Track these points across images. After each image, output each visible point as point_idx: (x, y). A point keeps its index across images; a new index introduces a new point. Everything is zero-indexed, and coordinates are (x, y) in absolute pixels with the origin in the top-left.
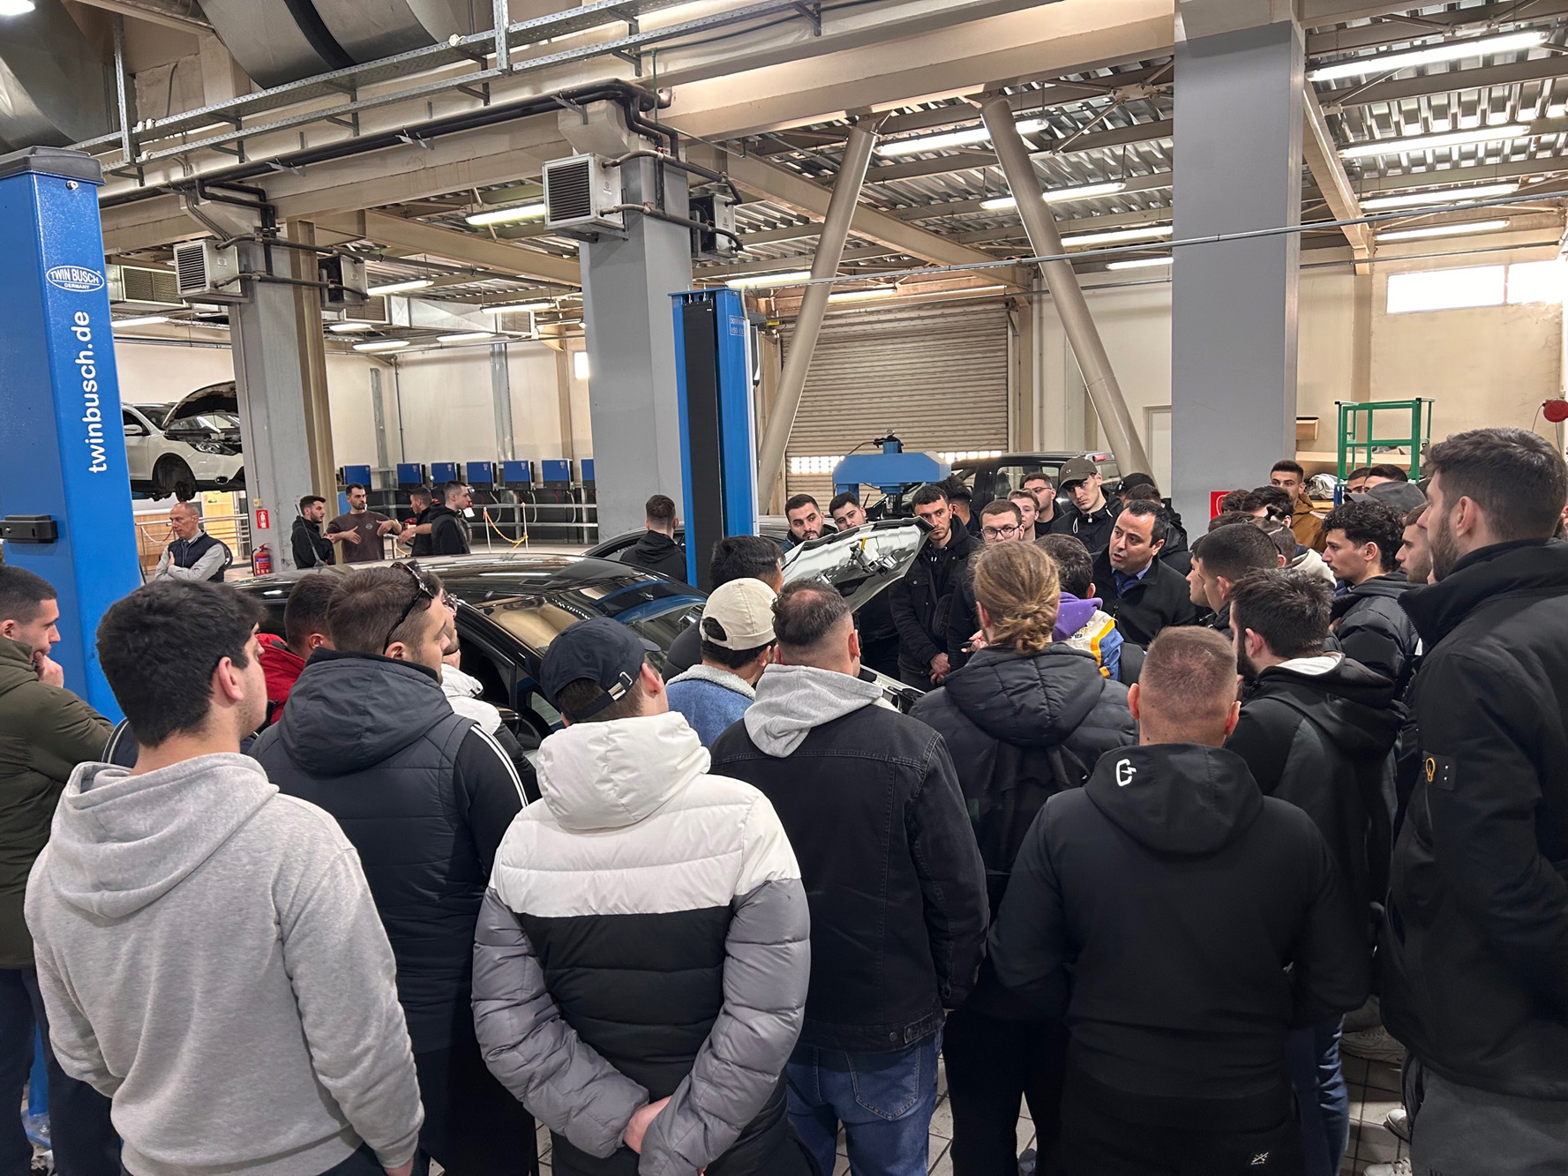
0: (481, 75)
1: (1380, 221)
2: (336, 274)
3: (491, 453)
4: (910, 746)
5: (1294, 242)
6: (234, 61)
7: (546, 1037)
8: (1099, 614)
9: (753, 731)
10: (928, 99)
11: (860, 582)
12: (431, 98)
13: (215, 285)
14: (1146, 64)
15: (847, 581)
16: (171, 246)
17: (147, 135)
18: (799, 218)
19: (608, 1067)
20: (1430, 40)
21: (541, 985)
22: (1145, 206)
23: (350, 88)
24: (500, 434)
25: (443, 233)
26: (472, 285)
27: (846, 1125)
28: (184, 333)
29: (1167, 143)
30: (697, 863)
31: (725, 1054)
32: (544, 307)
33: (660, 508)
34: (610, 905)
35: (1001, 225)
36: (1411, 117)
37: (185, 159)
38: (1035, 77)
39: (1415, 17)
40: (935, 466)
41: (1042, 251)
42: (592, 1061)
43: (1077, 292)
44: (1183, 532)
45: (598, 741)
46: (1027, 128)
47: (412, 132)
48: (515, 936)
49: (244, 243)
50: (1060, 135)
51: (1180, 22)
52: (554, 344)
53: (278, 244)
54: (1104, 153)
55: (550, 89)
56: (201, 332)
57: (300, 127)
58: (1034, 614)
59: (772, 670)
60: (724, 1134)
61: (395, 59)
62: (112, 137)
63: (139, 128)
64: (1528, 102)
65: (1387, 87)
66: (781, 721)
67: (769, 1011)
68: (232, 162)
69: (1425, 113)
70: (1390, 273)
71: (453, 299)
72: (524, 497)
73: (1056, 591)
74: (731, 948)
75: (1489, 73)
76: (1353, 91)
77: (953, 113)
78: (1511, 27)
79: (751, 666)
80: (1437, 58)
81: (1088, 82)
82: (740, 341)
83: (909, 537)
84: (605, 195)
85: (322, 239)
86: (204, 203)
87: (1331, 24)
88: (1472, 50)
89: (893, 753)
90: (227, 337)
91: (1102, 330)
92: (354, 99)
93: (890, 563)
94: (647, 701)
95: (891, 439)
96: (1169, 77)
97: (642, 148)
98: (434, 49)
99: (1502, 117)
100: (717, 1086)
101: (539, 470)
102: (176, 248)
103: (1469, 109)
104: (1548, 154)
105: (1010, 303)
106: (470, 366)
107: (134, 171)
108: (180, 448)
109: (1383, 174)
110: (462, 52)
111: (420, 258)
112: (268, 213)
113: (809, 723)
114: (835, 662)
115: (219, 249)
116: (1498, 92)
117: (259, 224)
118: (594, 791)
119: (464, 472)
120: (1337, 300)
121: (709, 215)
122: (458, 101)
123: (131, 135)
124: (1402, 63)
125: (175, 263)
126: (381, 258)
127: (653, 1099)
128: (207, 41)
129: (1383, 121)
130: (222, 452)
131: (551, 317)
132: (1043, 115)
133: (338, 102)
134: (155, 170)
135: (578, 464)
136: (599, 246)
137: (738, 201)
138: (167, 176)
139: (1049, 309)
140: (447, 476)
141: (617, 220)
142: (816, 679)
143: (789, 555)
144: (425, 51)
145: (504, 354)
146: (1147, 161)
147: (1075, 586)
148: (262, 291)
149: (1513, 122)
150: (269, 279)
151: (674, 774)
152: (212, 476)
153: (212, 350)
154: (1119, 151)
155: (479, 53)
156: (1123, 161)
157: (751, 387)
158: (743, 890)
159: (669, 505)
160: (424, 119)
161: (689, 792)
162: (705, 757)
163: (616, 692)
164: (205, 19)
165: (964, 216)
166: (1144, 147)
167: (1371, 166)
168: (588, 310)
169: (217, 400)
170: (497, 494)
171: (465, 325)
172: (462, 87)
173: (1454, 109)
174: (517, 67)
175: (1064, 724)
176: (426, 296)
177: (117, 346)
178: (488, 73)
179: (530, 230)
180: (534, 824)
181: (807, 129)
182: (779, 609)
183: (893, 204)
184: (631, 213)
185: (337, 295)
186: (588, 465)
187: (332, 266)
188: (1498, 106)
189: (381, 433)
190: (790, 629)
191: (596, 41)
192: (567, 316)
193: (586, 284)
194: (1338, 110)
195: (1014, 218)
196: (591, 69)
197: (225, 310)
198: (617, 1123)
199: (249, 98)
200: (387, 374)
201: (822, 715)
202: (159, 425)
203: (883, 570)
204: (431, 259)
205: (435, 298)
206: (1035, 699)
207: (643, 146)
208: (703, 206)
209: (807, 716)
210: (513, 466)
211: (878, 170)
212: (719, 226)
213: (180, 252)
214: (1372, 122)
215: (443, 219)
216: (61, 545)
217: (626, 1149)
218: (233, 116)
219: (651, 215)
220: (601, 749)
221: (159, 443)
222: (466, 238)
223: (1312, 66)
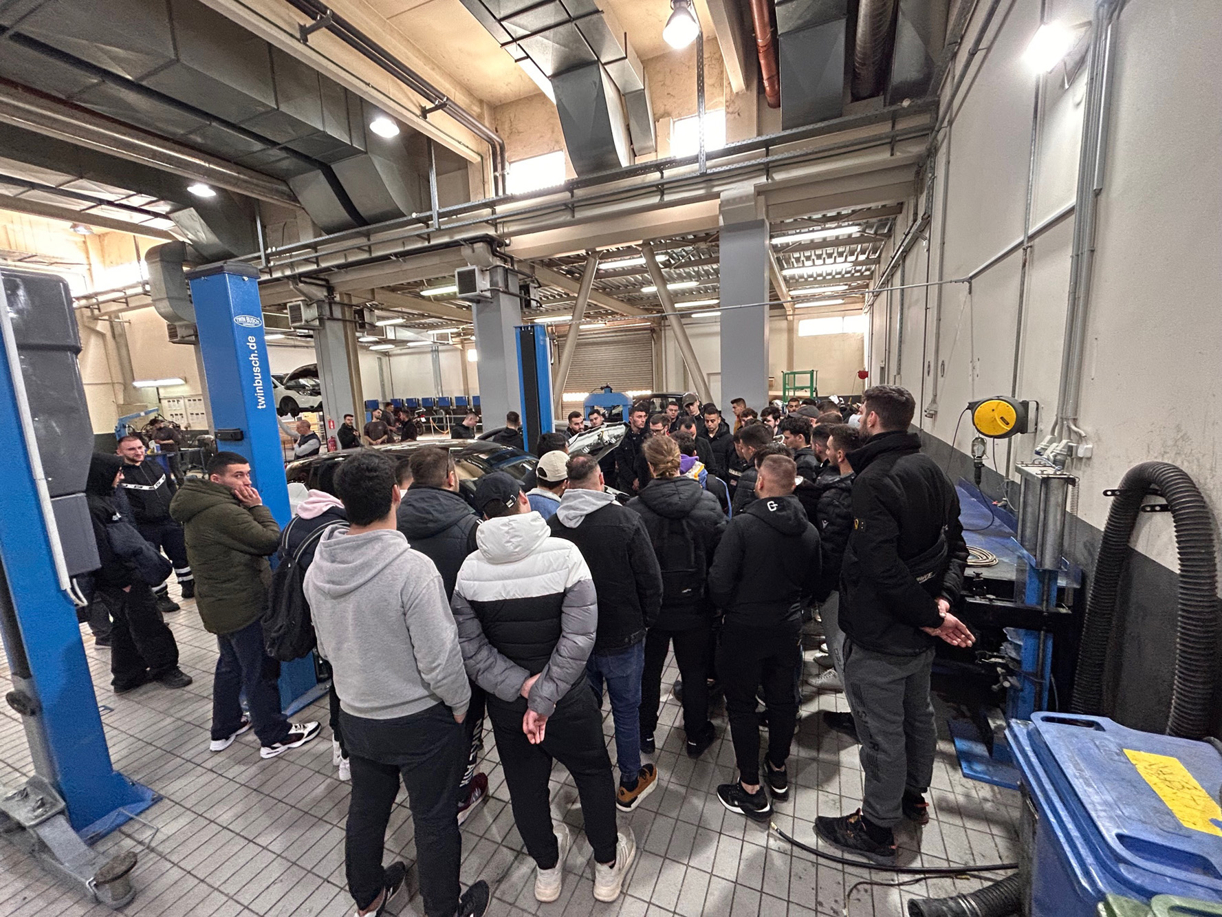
0: (426, 230)
1: (796, 300)
2: (362, 317)
3: (433, 394)
4: (628, 519)
5: (767, 308)
6: (313, 222)
7: (484, 653)
8: (697, 463)
9: (561, 518)
10: (619, 246)
11: (601, 449)
12: (404, 240)
13: (306, 321)
14: (707, 234)
15: (595, 450)
16: (285, 304)
17: (273, 254)
18: (565, 294)
19: (513, 663)
20: (815, 228)
21: (481, 630)
22: (706, 291)
23: (367, 235)
24: (436, 386)
25: (409, 298)
26: (423, 321)
27: (607, 679)
28: (292, 342)
29: (715, 266)
30: (549, 575)
31: (564, 654)
32: (455, 330)
33: (513, 418)
34: (511, 594)
35: (648, 298)
36: (808, 258)
37: (291, 266)
38: (664, 238)
39: (810, 219)
40: (626, 398)
41: (668, 312)
42: (505, 661)
43: (682, 326)
44: (728, 426)
45: (504, 525)
46: (660, 258)
47: (396, 255)
48: (469, 610)
49: (320, 303)
50: (673, 262)
51: (721, 218)
52: (460, 346)
53: (335, 303)
54: (690, 270)
55: (458, 237)
56: (300, 341)
57: (345, 252)
58: (671, 461)
59: (568, 492)
60: (564, 687)
61: (388, 223)
62: (256, 255)
63: (269, 251)
64: (852, 253)
65: (800, 247)
66: (572, 512)
67: (582, 635)
68: (314, 267)
69: (813, 257)
70: (799, 320)
71: (414, 327)
72: (447, 413)
73: (677, 452)
74: (564, 609)
75: (837, 242)
76: (785, 248)
77: (630, 252)
78: (846, 224)
79: (558, 488)
80: (818, 236)
81: (684, 241)
82: (545, 346)
83: (620, 430)
84: (483, 283)
85: (355, 301)
86: (301, 285)
87: (778, 221)
88: (831, 233)
89: (620, 522)
90: (313, 344)
91: (691, 340)
92: (369, 240)
93: (613, 441)
94: (523, 507)
95: (607, 387)
96: (717, 239)
97: (498, 263)
98: (405, 219)
99: (842, 259)
100: (561, 668)
101: (454, 401)
102: (288, 305)
103: (830, 256)
104: (858, 274)
105: (653, 330)
106: (424, 356)
107: (267, 270)
108: (292, 393)
109: (797, 281)
110: (418, 220)
111: (399, 309)
112: (331, 289)
113: (585, 513)
114: (595, 485)
115: (308, 306)
116: (841, 249)
117: (326, 294)
118: (504, 547)
119: (421, 402)
120: (780, 330)
121: (527, 292)
122: (416, 242)
123: (266, 255)
124: (805, 237)
125: (287, 311)
126: (382, 309)
127: (532, 675)
128: (300, 213)
129: (798, 260)
130: (311, 395)
131: (458, 335)
132: (666, 253)
133: (362, 241)
134: (277, 270)
135: (471, 398)
136: (481, 305)
137: (540, 286)
138: (283, 273)
139: (669, 333)
140: (413, 405)
141: (488, 294)
142: (586, 494)
143: (571, 440)
144: (401, 220)
145: (437, 351)
146: (707, 273)
147: (687, 451)
148: (328, 324)
149: (845, 261)
150: (332, 318)
151: (538, 537)
152: (307, 406)
153: (306, 350)
154: (696, 269)
155: (426, 221)
156: (697, 273)
157: (550, 366)
158: (569, 586)
159: (517, 416)
160: (400, 249)
161: (543, 545)
162: (548, 530)
163: (510, 504)
164: (299, 202)
165: (633, 294)
166: (706, 268)
167: (793, 277)
168: (476, 332)
169: (309, 372)
170: (436, 411)
171: (420, 338)
172: (418, 236)
173: (824, 256)
174: (442, 227)
175: (688, 508)
176: (402, 326)
177: (268, 348)
178: (431, 229)
179: (450, 298)
180: (475, 562)
181: (569, 257)
182: (569, 465)
183: (604, 289)
184: (495, 291)
185: (362, 326)
186: (476, 399)
187: (360, 313)
188: (841, 254)
189: (383, 386)
190: (573, 473)
191: (477, 217)
192: (465, 334)
193: (475, 320)
194: (781, 255)
195: (655, 296)
196: (475, 229)
197: (311, 332)
198: (518, 687)
199: (321, 238)
200: (385, 359)
201: (590, 509)
202: (282, 383)
203: (610, 444)
204: (404, 310)
205: (406, 327)
206: (675, 499)
207: (499, 262)
208: (525, 288)
209: (584, 510)
210: (442, 399)
211: (599, 275)
212: (532, 297)
213: (290, 307)
214: (793, 260)
215: (410, 292)
216: (245, 442)
217: (522, 697)
218: (314, 246)
219: (503, 292)
220: (506, 529)
221: (282, 391)
222: (419, 300)
223: (771, 237)
